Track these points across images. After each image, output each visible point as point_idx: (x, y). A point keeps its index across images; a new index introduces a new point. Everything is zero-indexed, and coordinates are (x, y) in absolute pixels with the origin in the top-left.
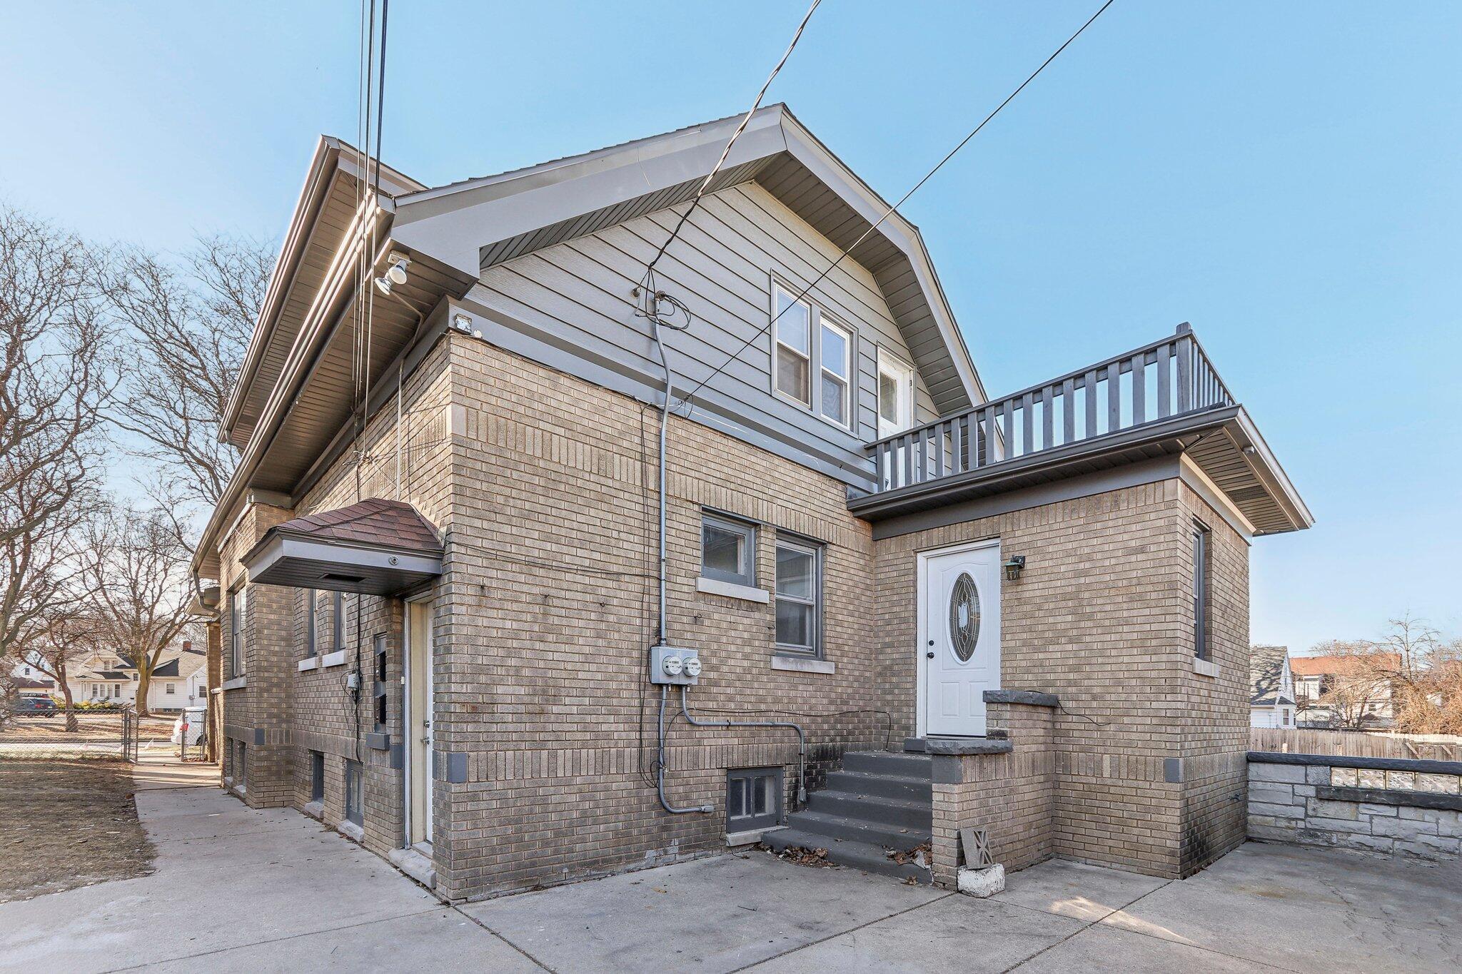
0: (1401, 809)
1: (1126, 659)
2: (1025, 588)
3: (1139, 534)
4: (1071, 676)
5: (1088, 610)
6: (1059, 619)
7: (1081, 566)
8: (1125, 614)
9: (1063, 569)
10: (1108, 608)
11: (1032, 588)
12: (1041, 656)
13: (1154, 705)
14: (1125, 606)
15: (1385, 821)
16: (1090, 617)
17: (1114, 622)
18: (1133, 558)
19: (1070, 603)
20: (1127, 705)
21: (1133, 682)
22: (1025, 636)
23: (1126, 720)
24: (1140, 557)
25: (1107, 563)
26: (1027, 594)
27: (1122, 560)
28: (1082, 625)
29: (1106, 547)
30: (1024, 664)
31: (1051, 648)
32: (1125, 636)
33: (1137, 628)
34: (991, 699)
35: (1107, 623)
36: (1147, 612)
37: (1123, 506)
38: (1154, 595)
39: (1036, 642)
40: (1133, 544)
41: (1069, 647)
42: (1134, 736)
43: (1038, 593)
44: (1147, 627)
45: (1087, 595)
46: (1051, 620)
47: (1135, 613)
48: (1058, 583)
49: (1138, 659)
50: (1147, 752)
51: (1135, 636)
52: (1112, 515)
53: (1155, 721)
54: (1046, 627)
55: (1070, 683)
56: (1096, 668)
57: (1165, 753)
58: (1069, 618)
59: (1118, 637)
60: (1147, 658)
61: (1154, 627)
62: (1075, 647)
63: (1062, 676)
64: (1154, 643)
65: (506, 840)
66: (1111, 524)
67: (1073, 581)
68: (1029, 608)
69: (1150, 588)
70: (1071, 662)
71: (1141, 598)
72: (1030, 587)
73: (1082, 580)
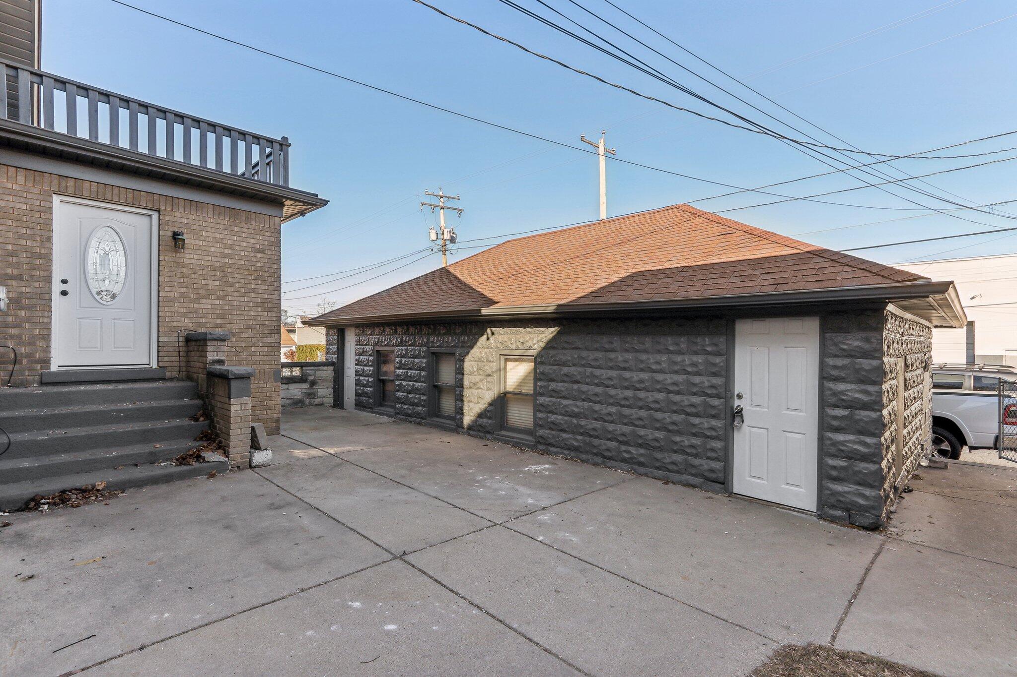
0: (289, 385)
1: (253, 313)
2: (182, 255)
3: (261, 242)
4: (218, 321)
5: (230, 280)
6: (210, 282)
7: (226, 251)
8: (253, 286)
9: (213, 249)
10: (243, 281)
11: (188, 257)
12: (196, 306)
13: (269, 340)
14: (253, 282)
15: (283, 392)
16: (232, 285)
17: (247, 290)
18: (258, 255)
19: (218, 273)
20: (254, 340)
21: (258, 327)
22: (182, 290)
23: (253, 349)
24: (262, 255)
25: (242, 253)
26: (185, 261)
27: (252, 254)
28: (226, 289)
29: (242, 244)
30: (182, 310)
31: (204, 301)
32: (253, 300)
33: (260, 296)
35: (243, 290)
36: (265, 287)
37: (253, 222)
38: (269, 279)
39: (192, 296)
40: (258, 246)
41: (217, 302)
42: (257, 358)
43: (193, 262)
44: (265, 296)
45: (229, 270)
46: (204, 282)
47: (259, 287)
48: (210, 258)
49: (260, 314)
50: (265, 367)
51: (259, 300)
52: (246, 226)
53: (269, 349)
54: (200, 286)
55: (217, 326)
56: (235, 317)
57: (274, 366)
58: (218, 283)
59: (249, 299)
60: (265, 314)
61: (269, 296)
62: (221, 302)
63: (212, 321)
64: (269, 305)
66: (245, 230)
67: (220, 260)
68: (186, 270)
69: (267, 274)
70: (218, 312)
71: (262, 279)
72: (187, 256)
73: (226, 260)
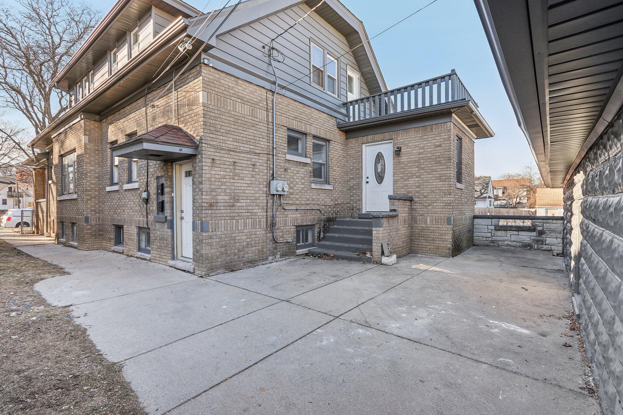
0: (519, 232)
1: (435, 183)
2: (401, 158)
3: (439, 141)
4: (417, 189)
5: (423, 166)
6: (413, 169)
7: (420, 151)
8: (435, 168)
9: (414, 152)
10: (429, 166)
11: (404, 158)
12: (407, 182)
13: (444, 199)
14: (435, 165)
15: (515, 236)
16: (423, 169)
17: (431, 171)
18: (437, 149)
19: (417, 164)
20: (435, 199)
21: (437, 191)
22: (401, 175)
23: (435, 204)
24: (440, 148)
25: (429, 150)
26: (402, 160)
27: (434, 149)
28: (421, 171)
29: (428, 145)
30: (401, 185)
31: (410, 180)
32: (435, 175)
33: (438, 173)
34: (391, 198)
35: (429, 171)
36: (441, 167)
37: (434, 130)
38: (444, 162)
39: (405, 177)
40: (437, 144)
41: (416, 179)
42: (437, 210)
43: (406, 160)
44: (442, 172)
45: (422, 161)
46: (410, 170)
47: (437, 167)
48: (413, 157)
49: (439, 183)
50: (442, 215)
51: (438, 175)
52: (431, 134)
53: (444, 204)
54: (408, 172)
55: (417, 192)
56: (425, 187)
57: (447, 215)
58: (416, 169)
59: (432, 176)
60: (442, 183)
61: (444, 172)
62: (418, 179)
63: (414, 189)
64: (444, 178)
65: (222, 253)
66: (430, 136)
67: (418, 156)
68: (403, 165)
69: (442, 159)
70: (417, 184)
71: (439, 162)
72: (403, 158)
73: (421, 156)
